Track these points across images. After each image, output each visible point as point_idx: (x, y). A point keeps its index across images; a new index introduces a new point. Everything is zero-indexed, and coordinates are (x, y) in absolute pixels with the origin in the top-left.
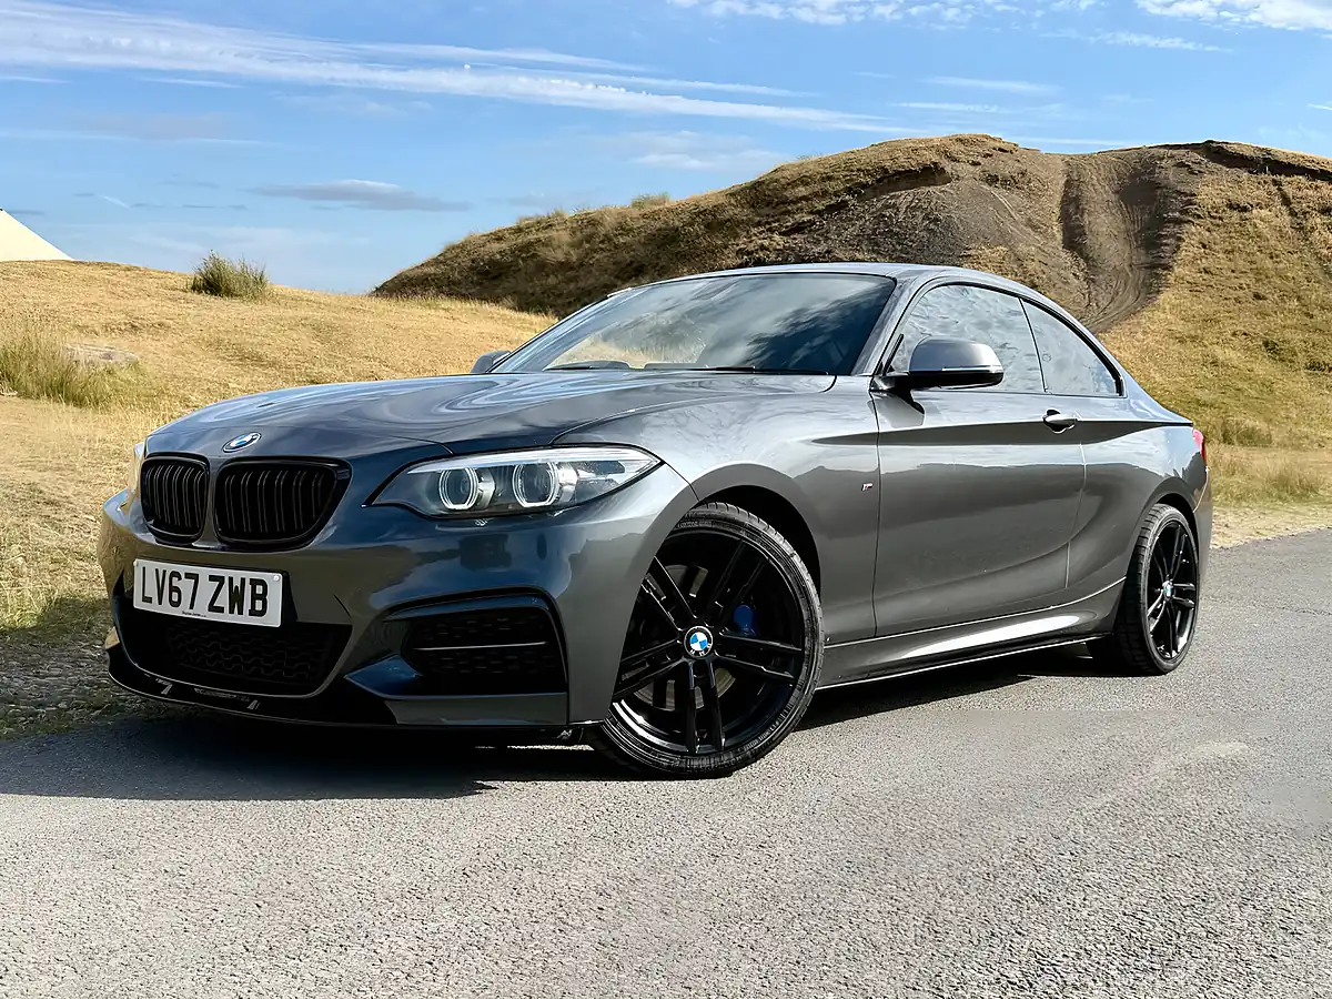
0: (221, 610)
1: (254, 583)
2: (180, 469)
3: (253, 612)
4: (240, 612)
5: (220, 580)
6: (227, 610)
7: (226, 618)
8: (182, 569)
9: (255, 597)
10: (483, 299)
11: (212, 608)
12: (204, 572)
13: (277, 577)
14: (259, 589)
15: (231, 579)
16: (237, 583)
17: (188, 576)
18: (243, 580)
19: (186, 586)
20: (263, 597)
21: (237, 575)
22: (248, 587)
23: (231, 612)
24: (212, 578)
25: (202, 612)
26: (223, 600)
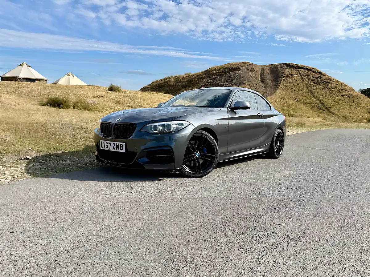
0: (115, 149)
1: (120, 144)
2: (107, 125)
3: (120, 149)
4: (118, 150)
5: (115, 144)
6: (116, 149)
7: (116, 150)
8: (108, 142)
9: (121, 147)
10: (159, 92)
11: (113, 149)
12: (112, 142)
13: (124, 143)
14: (121, 146)
15: (116, 144)
16: (117, 144)
17: (109, 143)
18: (119, 144)
19: (109, 145)
20: (122, 147)
21: (118, 143)
22: (119, 145)
23: (117, 149)
24: (113, 144)
25: (112, 149)
26: (115, 147)
